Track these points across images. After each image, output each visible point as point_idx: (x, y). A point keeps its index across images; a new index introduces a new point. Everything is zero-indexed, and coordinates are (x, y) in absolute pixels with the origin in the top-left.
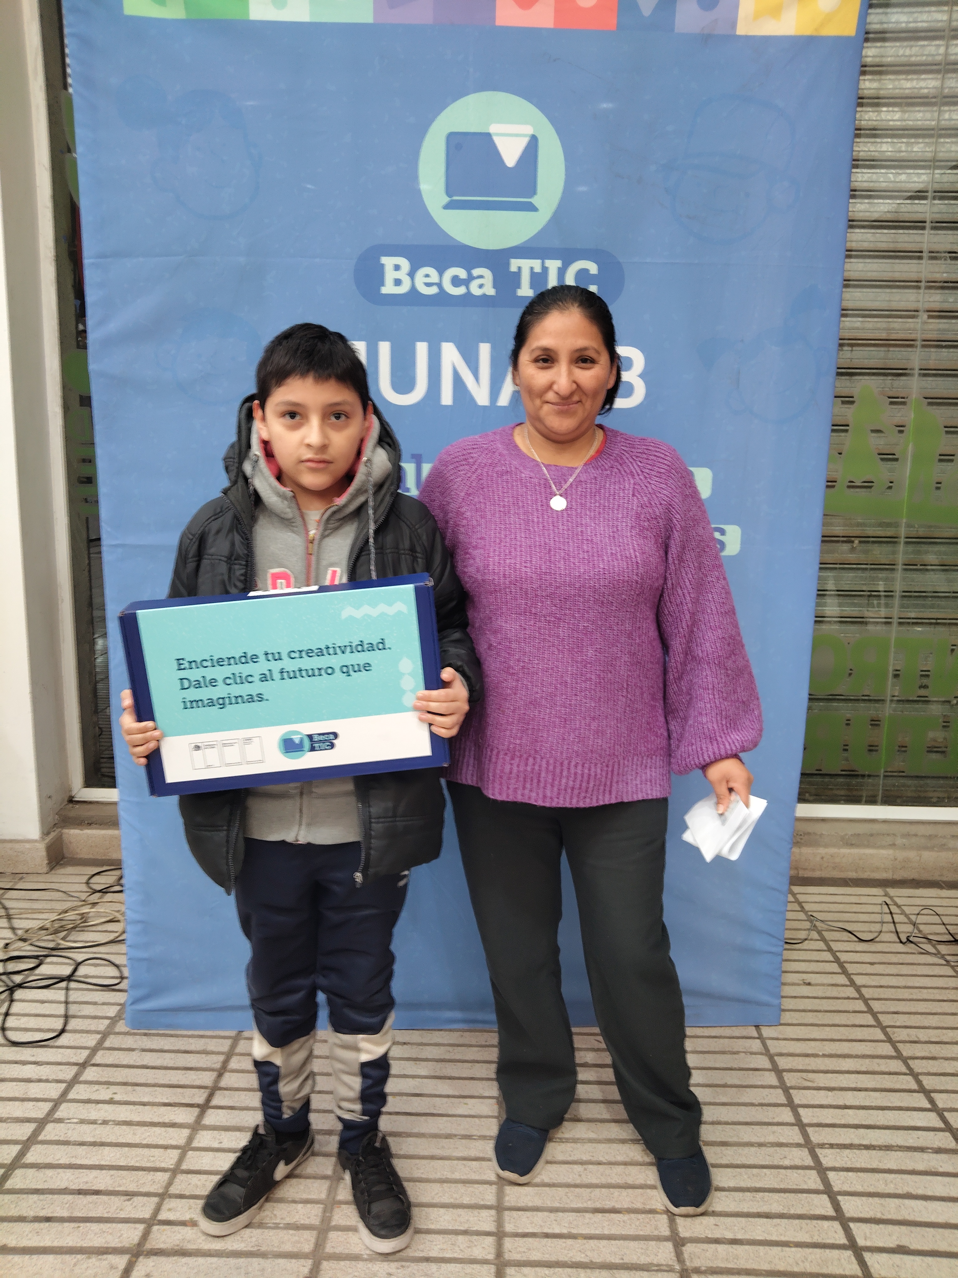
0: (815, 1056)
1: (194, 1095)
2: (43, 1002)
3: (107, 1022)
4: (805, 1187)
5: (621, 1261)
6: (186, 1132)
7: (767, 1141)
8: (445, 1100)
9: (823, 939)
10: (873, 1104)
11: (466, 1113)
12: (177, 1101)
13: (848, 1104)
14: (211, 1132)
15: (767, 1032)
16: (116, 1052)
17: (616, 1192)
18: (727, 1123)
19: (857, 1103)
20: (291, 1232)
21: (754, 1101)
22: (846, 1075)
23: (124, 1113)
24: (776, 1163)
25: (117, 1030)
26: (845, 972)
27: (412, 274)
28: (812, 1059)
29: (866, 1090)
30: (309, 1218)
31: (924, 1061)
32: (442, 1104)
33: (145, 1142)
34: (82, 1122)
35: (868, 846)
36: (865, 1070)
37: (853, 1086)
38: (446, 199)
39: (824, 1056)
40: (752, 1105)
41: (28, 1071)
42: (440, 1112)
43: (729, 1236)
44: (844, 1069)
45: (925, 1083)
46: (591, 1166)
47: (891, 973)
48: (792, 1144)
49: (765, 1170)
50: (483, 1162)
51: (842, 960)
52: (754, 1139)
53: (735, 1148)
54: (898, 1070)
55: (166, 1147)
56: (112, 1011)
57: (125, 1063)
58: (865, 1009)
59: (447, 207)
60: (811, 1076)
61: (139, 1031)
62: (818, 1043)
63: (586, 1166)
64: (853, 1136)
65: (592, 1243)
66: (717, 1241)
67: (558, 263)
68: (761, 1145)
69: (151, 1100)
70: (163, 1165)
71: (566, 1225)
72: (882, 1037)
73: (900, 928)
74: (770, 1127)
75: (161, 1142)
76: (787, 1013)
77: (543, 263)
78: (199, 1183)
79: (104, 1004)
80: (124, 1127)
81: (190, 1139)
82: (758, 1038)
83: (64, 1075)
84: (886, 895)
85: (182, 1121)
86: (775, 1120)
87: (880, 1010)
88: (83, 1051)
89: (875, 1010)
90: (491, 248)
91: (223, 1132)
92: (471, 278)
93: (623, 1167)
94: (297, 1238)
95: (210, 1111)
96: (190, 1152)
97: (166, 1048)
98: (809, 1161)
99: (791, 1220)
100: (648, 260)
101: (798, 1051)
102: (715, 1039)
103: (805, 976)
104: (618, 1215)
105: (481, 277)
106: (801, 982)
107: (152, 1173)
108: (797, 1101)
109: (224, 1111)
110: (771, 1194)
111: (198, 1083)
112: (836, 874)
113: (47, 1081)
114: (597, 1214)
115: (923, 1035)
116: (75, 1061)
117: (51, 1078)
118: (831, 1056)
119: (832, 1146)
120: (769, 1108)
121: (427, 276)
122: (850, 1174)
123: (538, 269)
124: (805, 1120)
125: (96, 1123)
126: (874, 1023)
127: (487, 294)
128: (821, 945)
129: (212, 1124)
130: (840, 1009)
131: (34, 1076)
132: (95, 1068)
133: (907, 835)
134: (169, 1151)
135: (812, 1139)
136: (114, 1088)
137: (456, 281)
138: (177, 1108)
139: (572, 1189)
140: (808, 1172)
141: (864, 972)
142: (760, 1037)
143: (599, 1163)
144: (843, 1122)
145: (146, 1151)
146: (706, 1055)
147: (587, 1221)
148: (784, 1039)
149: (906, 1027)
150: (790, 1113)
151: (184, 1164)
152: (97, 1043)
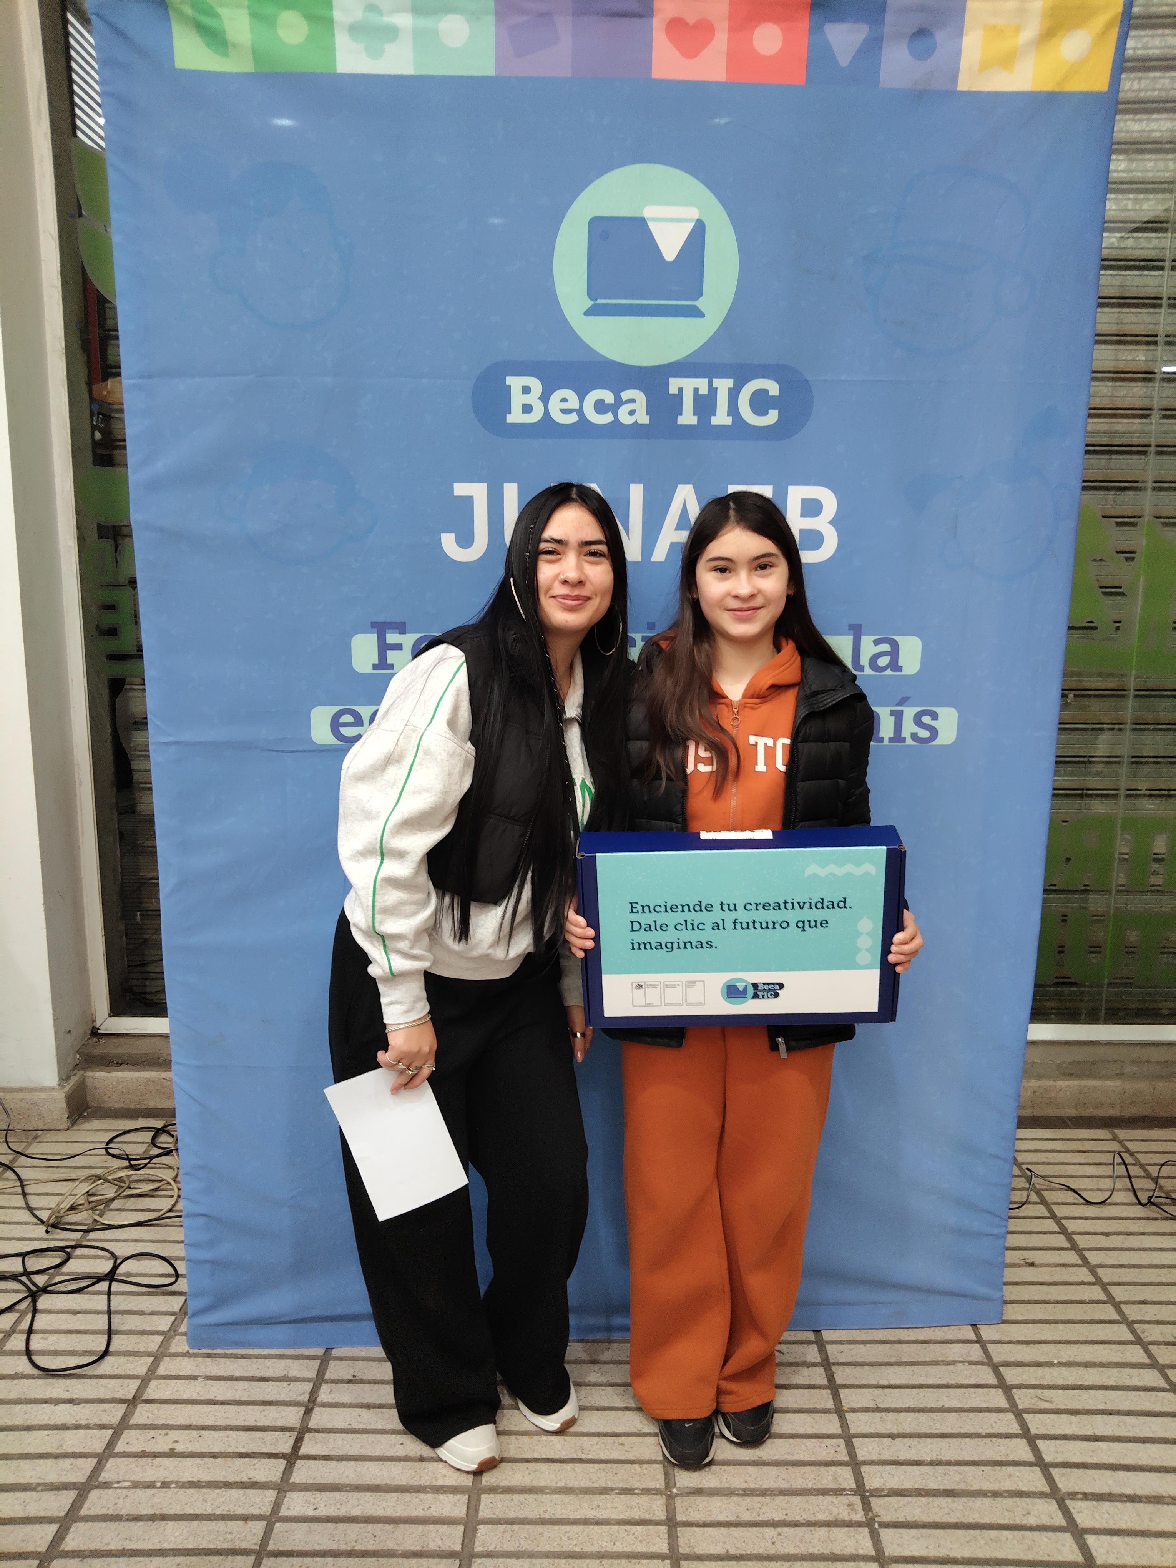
0: (1049, 1364)
1: (277, 1440)
2: (75, 1312)
3: (159, 1339)
4: (1059, 1558)
6: (271, 1495)
7: (1003, 1489)
8: (596, 1439)
9: (1043, 1202)
10: (1130, 1434)
11: (623, 1458)
12: (256, 1450)
13: (1098, 1433)
14: (303, 1493)
15: (987, 1333)
16: (174, 1382)
18: (949, 1463)
19: (1109, 1433)
21: (980, 1431)
22: (1091, 1392)
23: (190, 1470)
25: (173, 1350)
26: (1074, 1247)
27: (545, 398)
28: (1047, 1369)
32: (591, 1445)
33: (218, 1512)
34: (136, 1485)
35: (1090, 1076)
36: (1114, 1384)
37: (1101, 1407)
38: (590, 303)
39: (1061, 1364)
40: (978, 1436)
41: (63, 1414)
42: (590, 1457)
44: (1086, 1383)
46: (786, 1529)
47: (1132, 1246)
48: (1035, 1493)
50: (650, 1527)
51: (1070, 1230)
52: (986, 1486)
53: (964, 1499)
54: (1155, 1385)
55: (246, 1518)
56: (164, 1324)
57: (185, 1397)
58: (1105, 1298)
59: (588, 313)
60: (1047, 1393)
61: (201, 1351)
62: (1051, 1347)
63: (779, 1529)
64: (1111, 1482)
67: (729, 383)
68: (995, 1494)
69: (223, 1450)
70: (244, 1546)
72: (1130, 1337)
73: (1138, 1183)
74: (1004, 1468)
75: (239, 1512)
76: (1009, 1305)
77: (710, 383)
79: (153, 1313)
80: (191, 1491)
81: (277, 1505)
82: (976, 1342)
83: (109, 1418)
84: (1115, 1139)
85: (264, 1479)
86: (1010, 1458)
87: (1123, 1299)
88: (131, 1381)
89: (1117, 1299)
90: (644, 364)
91: (318, 1493)
92: (619, 403)
93: (825, 1529)
95: (299, 1463)
96: (278, 1525)
97: (237, 1374)
98: (1059, 1520)
100: (843, 378)
101: (1027, 1359)
102: (924, 1345)
103: (1026, 1254)
105: (633, 401)
106: (1022, 1262)
108: (1034, 1431)
109: (317, 1462)
111: (280, 1423)
112: (1051, 1112)
113: (87, 1427)
116: (122, 1397)
117: (92, 1422)
118: (1069, 1365)
120: (999, 1440)
121: (564, 400)
123: (704, 390)
124: (1048, 1459)
125: (155, 1487)
126: (1118, 1318)
127: (639, 422)
128: (1042, 1210)
129: (304, 1481)
130: (1074, 1299)
131: (71, 1421)
132: (148, 1406)
133: (1138, 1062)
134: (250, 1523)
135: (1060, 1485)
136: (175, 1435)
137: (601, 408)
138: (256, 1460)
140: (1060, 1535)
141: (1098, 1246)
142: (979, 1340)
143: (796, 1524)
144: (1095, 1460)
145: (220, 1525)
146: (915, 1368)
148: (1010, 1342)
149: (1158, 1322)
150: (1028, 1448)
151: (271, 1542)
152: (149, 1370)
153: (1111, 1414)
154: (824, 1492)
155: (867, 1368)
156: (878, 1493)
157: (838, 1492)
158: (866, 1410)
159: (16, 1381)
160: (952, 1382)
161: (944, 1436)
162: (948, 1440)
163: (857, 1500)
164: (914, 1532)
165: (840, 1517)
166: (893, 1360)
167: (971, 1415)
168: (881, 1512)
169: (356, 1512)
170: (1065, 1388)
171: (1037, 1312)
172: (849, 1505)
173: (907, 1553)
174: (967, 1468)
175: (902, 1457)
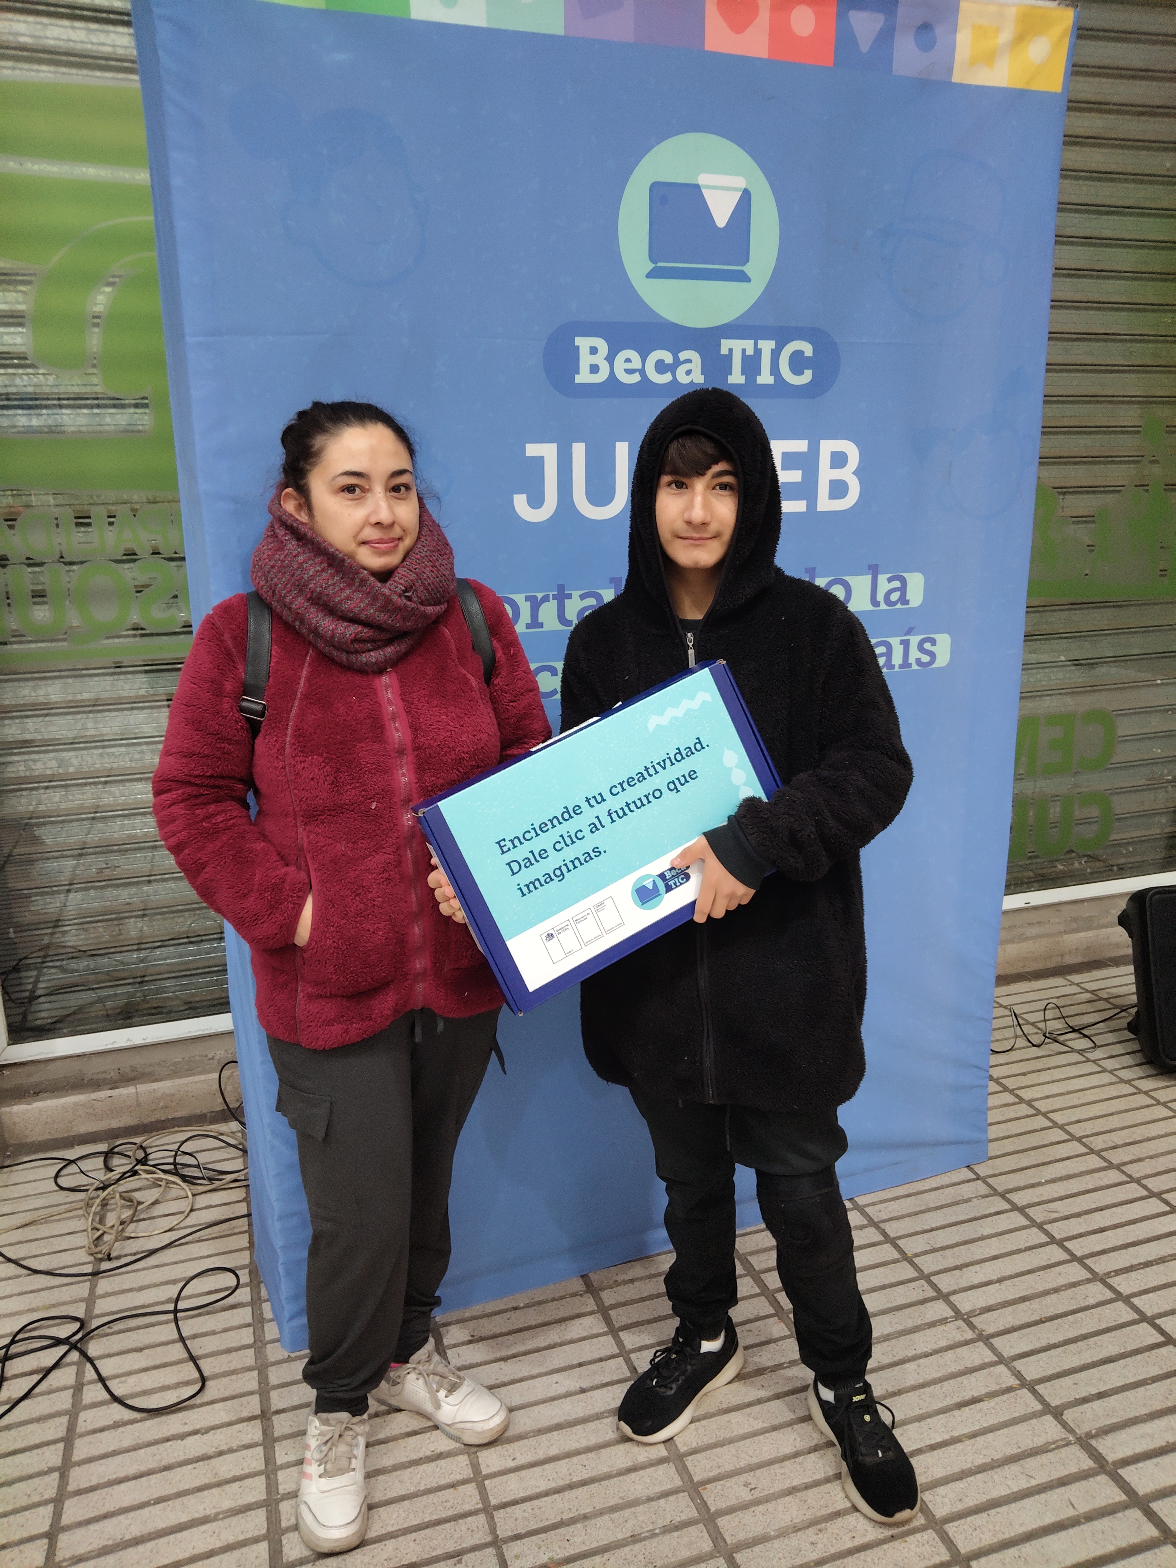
0: (1040, 1184)
3: (250, 1352)
4: (1123, 1320)
5: (1020, 1450)
6: (463, 1460)
7: (1059, 1285)
10: (1123, 1220)
15: (982, 1170)
17: (964, 1379)
18: (1011, 1277)
20: (675, 1534)
21: (1020, 1247)
22: (1081, 1197)
24: (1083, 1304)
25: (272, 1358)
26: (1006, 1089)
27: (611, 359)
28: (1040, 1188)
29: (1107, 1207)
30: (682, 1512)
31: (1134, 1165)
33: (422, 1488)
36: (1092, 1187)
37: (1094, 1206)
38: (652, 266)
39: (1048, 1182)
40: (1019, 1251)
41: (195, 1446)
43: (1094, 1391)
44: (1074, 1191)
45: (1150, 1186)
46: (921, 1361)
47: (1047, 1080)
48: (1082, 1281)
49: (1078, 1315)
52: (1048, 1286)
53: (1037, 1300)
54: (1120, 1180)
55: (453, 1486)
56: (247, 1336)
58: (1050, 1124)
59: (650, 275)
60: (1051, 1206)
62: (1033, 1170)
63: (917, 1362)
65: (980, 1440)
66: (1086, 1400)
67: (773, 344)
68: (1056, 1290)
70: (467, 1508)
71: (943, 1429)
72: (1084, 1150)
73: (1027, 1029)
74: (1052, 1269)
75: (442, 1482)
76: (990, 1144)
77: (756, 344)
78: (526, 1514)
79: (225, 1330)
81: (475, 1466)
82: (977, 1179)
83: (250, 1436)
85: (443, 1449)
86: (1053, 1261)
87: (1064, 1122)
88: (249, 1398)
89: (1060, 1123)
90: (699, 326)
92: (677, 363)
93: (951, 1352)
94: (686, 1540)
96: (488, 1482)
98: (1109, 1294)
99: (1134, 1357)
100: (865, 340)
101: (1022, 1183)
102: (940, 1191)
104: (982, 1403)
105: (689, 361)
107: (461, 1521)
108: (1057, 1236)
110: (1100, 1337)
114: (963, 1409)
115: (1118, 1138)
116: (251, 1415)
117: (234, 1445)
118: (1053, 1181)
119: (1118, 1272)
120: (1038, 1250)
121: (629, 361)
122: (1151, 1295)
123: (750, 352)
124: (1078, 1254)
126: (1068, 1137)
127: (695, 381)
130: (1029, 1129)
131: (211, 1451)
132: (283, 1415)
134: (460, 1488)
135: (1096, 1270)
137: (661, 367)
139: (922, 1390)
140: (1115, 1305)
141: (1023, 1085)
143: (926, 1355)
144: (1110, 1245)
147: (959, 1419)
148: (1001, 1174)
149: (1097, 1134)
150: (1061, 1250)
151: (491, 1498)
152: (260, 1383)
153: (1102, 1210)
154: (932, 1324)
155: (907, 1219)
156: (972, 1314)
157: (943, 1321)
158: (926, 1252)
159: (121, 1429)
160: (978, 1215)
161: (995, 1258)
162: (1001, 1260)
163: (960, 1323)
164: (1016, 1334)
165: (957, 1339)
166: (923, 1208)
167: (1007, 1236)
168: (984, 1327)
169: (553, 1451)
170: (1062, 1198)
171: (1009, 1145)
172: (958, 1329)
173: (1019, 1351)
174: (1026, 1277)
175: (976, 1281)
